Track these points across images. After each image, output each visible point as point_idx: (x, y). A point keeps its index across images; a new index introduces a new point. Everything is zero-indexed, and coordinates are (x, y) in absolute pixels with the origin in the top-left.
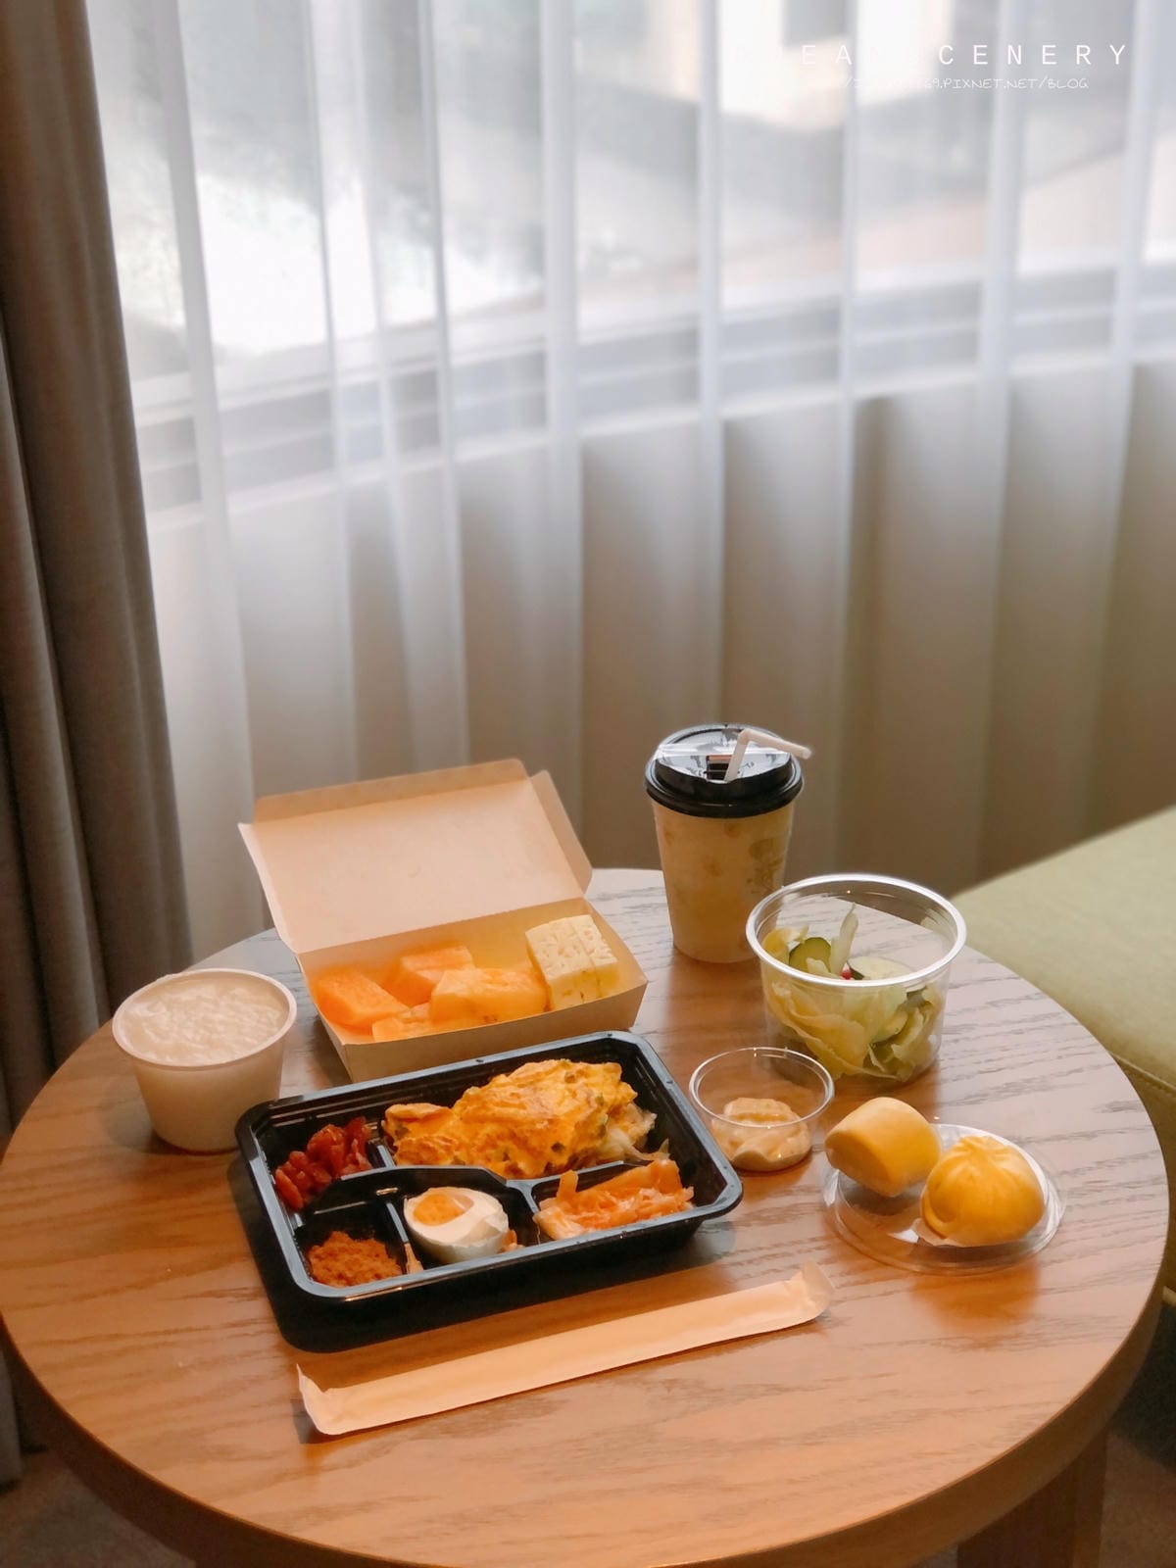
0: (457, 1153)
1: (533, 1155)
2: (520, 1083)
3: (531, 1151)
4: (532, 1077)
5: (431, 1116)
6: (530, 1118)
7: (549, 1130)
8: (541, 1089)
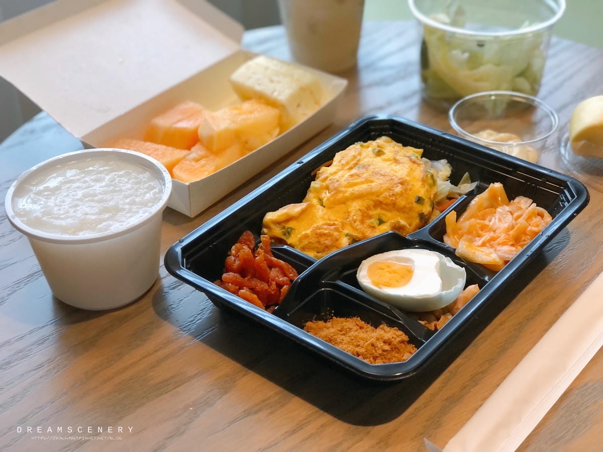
0: (346, 231)
1: (404, 212)
2: (348, 167)
3: (401, 210)
4: (352, 160)
5: (303, 212)
6: (385, 186)
7: (406, 190)
8: (369, 165)
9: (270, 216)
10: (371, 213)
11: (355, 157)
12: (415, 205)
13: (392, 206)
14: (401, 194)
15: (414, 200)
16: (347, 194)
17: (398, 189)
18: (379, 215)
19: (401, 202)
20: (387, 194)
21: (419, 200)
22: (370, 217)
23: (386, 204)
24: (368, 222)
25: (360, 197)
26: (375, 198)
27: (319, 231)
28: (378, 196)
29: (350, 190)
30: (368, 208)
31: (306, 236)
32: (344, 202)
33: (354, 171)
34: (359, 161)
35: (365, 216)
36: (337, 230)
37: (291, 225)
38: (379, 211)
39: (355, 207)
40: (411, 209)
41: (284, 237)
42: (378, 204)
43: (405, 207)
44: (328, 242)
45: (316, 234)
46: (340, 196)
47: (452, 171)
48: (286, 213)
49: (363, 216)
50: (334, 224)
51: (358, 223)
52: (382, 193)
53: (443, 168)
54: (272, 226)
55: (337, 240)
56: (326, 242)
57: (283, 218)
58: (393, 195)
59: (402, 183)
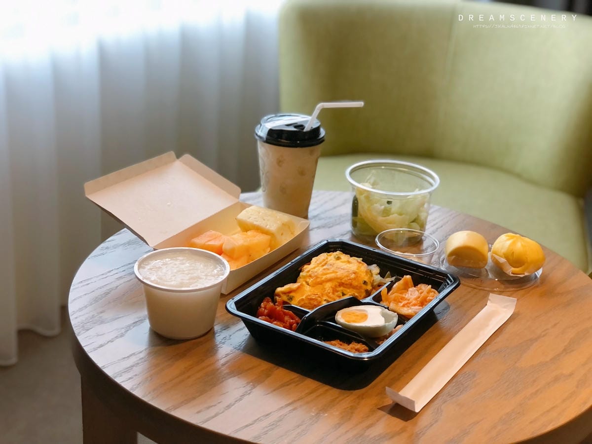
0: (324, 298)
1: (357, 289)
2: (321, 265)
3: (354, 287)
4: (323, 261)
5: (299, 288)
6: (345, 274)
7: (357, 277)
8: (334, 264)
9: (279, 289)
10: (338, 289)
11: (324, 260)
12: (363, 285)
13: (350, 286)
14: (355, 279)
15: (362, 283)
16: (323, 279)
17: (353, 276)
18: (342, 290)
19: (355, 283)
20: (346, 279)
21: (365, 283)
22: (338, 291)
23: (346, 284)
24: (337, 294)
25: (330, 280)
26: (339, 281)
27: (309, 297)
28: (341, 280)
29: (324, 277)
30: (336, 286)
31: (303, 300)
32: (321, 283)
33: (325, 267)
34: (327, 262)
35: (334, 291)
36: (319, 297)
37: (292, 294)
38: (342, 288)
39: (328, 286)
40: (361, 287)
41: (288, 301)
42: (341, 284)
43: (357, 286)
44: (315, 303)
45: (308, 299)
46: (319, 280)
47: (380, 270)
48: (289, 288)
49: (333, 291)
50: (317, 294)
51: (331, 294)
52: (343, 278)
53: (375, 269)
54: (282, 295)
55: (320, 302)
56: (314, 303)
57: (288, 291)
58: (350, 279)
59: (354, 273)
